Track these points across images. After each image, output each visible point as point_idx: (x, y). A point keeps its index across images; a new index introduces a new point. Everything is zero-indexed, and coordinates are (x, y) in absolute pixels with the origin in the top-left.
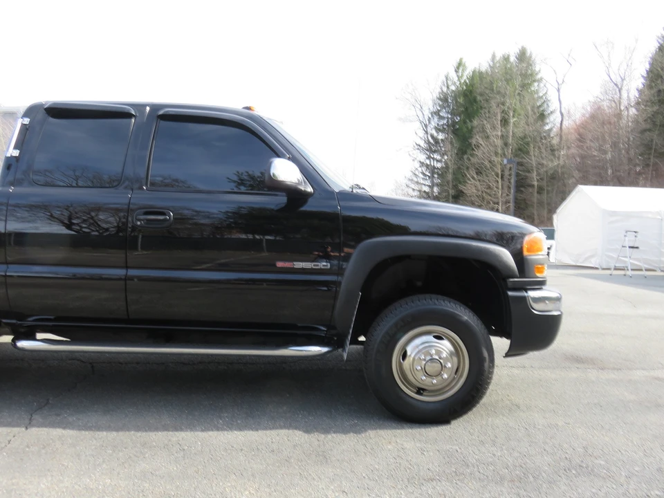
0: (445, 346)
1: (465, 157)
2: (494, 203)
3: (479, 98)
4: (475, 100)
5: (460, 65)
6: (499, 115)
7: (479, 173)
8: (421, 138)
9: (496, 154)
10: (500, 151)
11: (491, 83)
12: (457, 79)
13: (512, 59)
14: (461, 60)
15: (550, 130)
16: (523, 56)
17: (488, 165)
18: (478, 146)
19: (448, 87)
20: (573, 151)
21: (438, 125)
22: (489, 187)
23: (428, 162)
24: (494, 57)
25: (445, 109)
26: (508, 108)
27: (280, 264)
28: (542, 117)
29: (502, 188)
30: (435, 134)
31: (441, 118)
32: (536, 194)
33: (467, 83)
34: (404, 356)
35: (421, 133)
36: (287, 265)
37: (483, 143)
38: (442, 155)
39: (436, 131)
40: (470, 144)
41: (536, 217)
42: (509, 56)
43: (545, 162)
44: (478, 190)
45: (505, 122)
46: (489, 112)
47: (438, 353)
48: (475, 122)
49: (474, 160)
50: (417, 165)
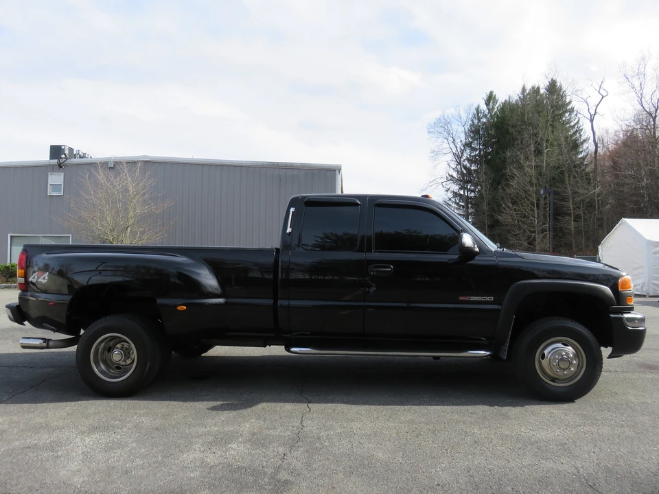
0: (570, 349)
1: (500, 187)
2: (532, 232)
3: (511, 130)
4: (507, 131)
5: (491, 98)
6: (532, 146)
7: (514, 203)
8: (454, 169)
9: (531, 184)
10: (534, 181)
11: (523, 115)
12: (487, 111)
13: (542, 91)
14: (491, 93)
15: (583, 158)
16: (553, 87)
17: (524, 195)
18: (513, 177)
19: (479, 120)
20: (608, 178)
21: (470, 155)
22: (525, 217)
23: (462, 192)
24: (524, 90)
25: (477, 140)
26: (541, 139)
27: (462, 298)
28: (575, 146)
29: (538, 217)
30: (468, 165)
31: (473, 149)
32: (573, 223)
33: (498, 115)
34: (543, 356)
35: (453, 165)
36: (467, 298)
37: (517, 173)
38: (476, 186)
39: (469, 162)
40: (504, 175)
41: (574, 245)
42: (538, 88)
43: (581, 191)
44: (514, 220)
45: (538, 152)
46: (522, 143)
47: (567, 354)
48: (508, 154)
49: (508, 191)
50: (450, 195)
